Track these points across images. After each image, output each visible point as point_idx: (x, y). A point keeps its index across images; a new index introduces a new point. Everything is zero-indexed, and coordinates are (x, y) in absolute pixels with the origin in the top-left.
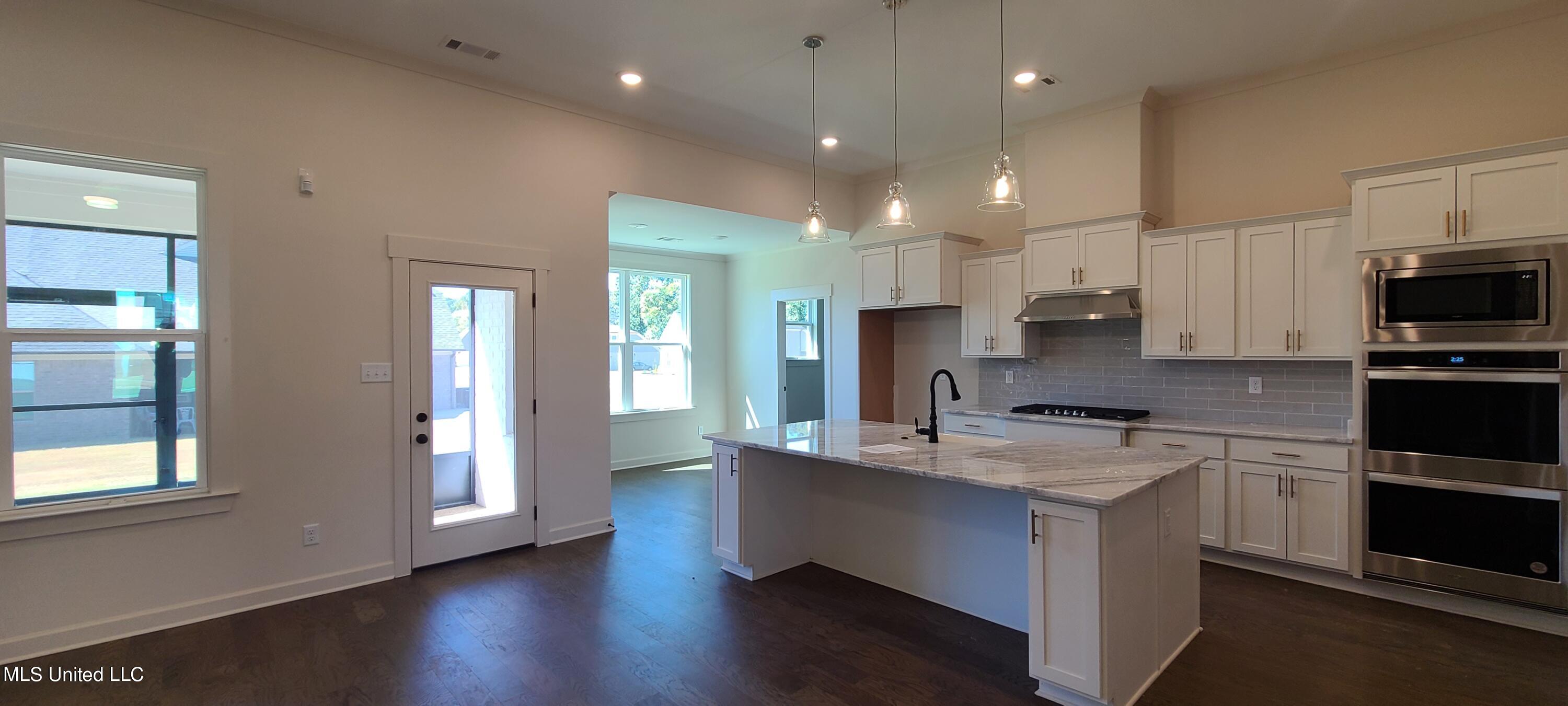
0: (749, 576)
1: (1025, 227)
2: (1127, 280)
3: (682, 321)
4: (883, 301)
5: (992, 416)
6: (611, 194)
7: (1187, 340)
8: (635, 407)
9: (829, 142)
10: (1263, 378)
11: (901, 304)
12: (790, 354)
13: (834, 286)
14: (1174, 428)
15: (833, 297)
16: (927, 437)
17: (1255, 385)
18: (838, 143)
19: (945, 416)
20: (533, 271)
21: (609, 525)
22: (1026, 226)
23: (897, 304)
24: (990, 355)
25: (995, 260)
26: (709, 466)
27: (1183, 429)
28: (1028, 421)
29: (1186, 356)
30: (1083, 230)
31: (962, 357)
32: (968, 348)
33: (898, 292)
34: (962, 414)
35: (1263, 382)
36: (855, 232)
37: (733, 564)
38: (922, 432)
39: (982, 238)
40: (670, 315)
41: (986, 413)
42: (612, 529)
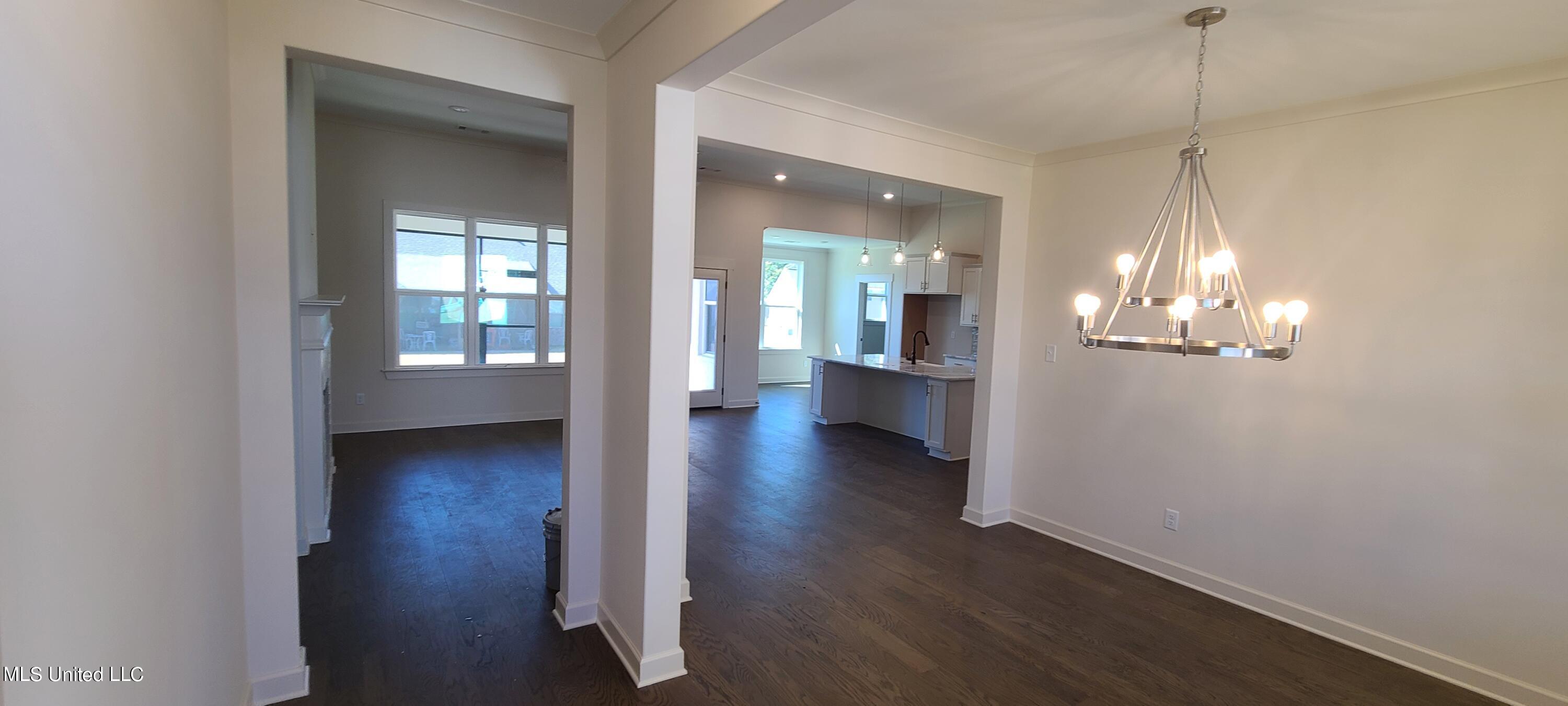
0: (825, 422)
3: (798, 286)
4: (917, 290)
5: (968, 359)
6: (765, 228)
8: (765, 346)
9: (888, 196)
11: (927, 292)
12: (869, 317)
13: (895, 275)
15: (894, 283)
16: (910, 362)
18: (894, 197)
19: (946, 358)
20: (727, 270)
21: (756, 403)
23: (924, 292)
24: (974, 325)
26: (809, 386)
31: (961, 325)
32: (963, 320)
33: (925, 285)
34: (954, 358)
36: (909, 242)
37: (818, 417)
38: (909, 359)
39: (980, 254)
40: (780, 270)
41: (966, 357)
42: (757, 405)
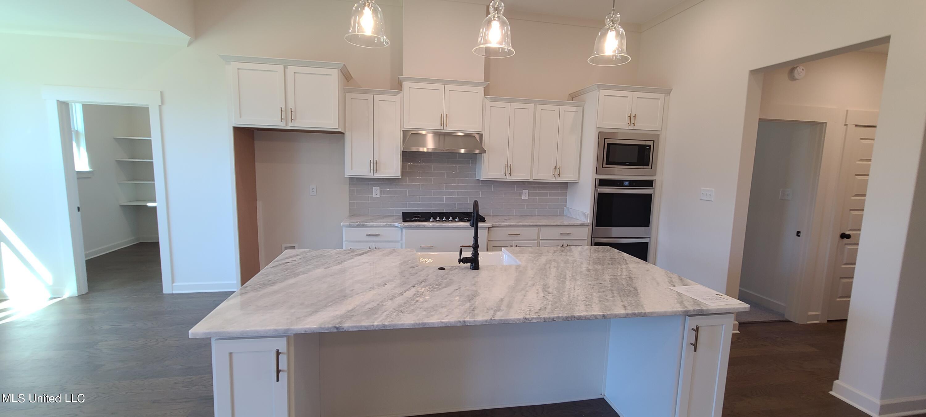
1: (402, 76)
2: (473, 127)
5: (390, 226)
7: (508, 169)
10: (529, 191)
14: (514, 224)
15: (164, 107)
17: (525, 195)
19: (344, 229)
22: (404, 74)
23: (287, 125)
24: (373, 176)
25: (377, 97)
27: (518, 224)
28: (424, 227)
29: (507, 179)
30: (448, 87)
31: (346, 176)
32: (352, 169)
33: (288, 113)
34: (363, 226)
35: (529, 192)
36: (196, 38)
41: (385, 223)
